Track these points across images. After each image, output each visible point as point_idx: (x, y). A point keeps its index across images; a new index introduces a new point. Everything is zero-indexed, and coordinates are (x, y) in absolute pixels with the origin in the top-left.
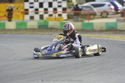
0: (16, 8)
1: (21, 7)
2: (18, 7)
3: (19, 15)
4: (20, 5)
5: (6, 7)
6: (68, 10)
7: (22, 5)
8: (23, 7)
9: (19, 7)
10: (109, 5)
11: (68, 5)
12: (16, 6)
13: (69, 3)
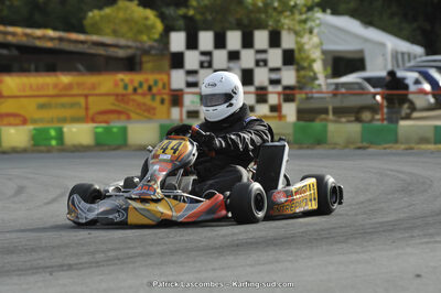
0: (145, 87)
1: (160, 85)
2: (151, 83)
3: (154, 109)
4: (157, 77)
5: (116, 84)
6: (300, 96)
7: (165, 77)
8: (167, 85)
9: (156, 82)
10: (417, 82)
11: (298, 77)
12: (147, 80)
13: (302, 73)
